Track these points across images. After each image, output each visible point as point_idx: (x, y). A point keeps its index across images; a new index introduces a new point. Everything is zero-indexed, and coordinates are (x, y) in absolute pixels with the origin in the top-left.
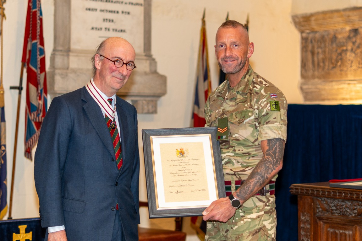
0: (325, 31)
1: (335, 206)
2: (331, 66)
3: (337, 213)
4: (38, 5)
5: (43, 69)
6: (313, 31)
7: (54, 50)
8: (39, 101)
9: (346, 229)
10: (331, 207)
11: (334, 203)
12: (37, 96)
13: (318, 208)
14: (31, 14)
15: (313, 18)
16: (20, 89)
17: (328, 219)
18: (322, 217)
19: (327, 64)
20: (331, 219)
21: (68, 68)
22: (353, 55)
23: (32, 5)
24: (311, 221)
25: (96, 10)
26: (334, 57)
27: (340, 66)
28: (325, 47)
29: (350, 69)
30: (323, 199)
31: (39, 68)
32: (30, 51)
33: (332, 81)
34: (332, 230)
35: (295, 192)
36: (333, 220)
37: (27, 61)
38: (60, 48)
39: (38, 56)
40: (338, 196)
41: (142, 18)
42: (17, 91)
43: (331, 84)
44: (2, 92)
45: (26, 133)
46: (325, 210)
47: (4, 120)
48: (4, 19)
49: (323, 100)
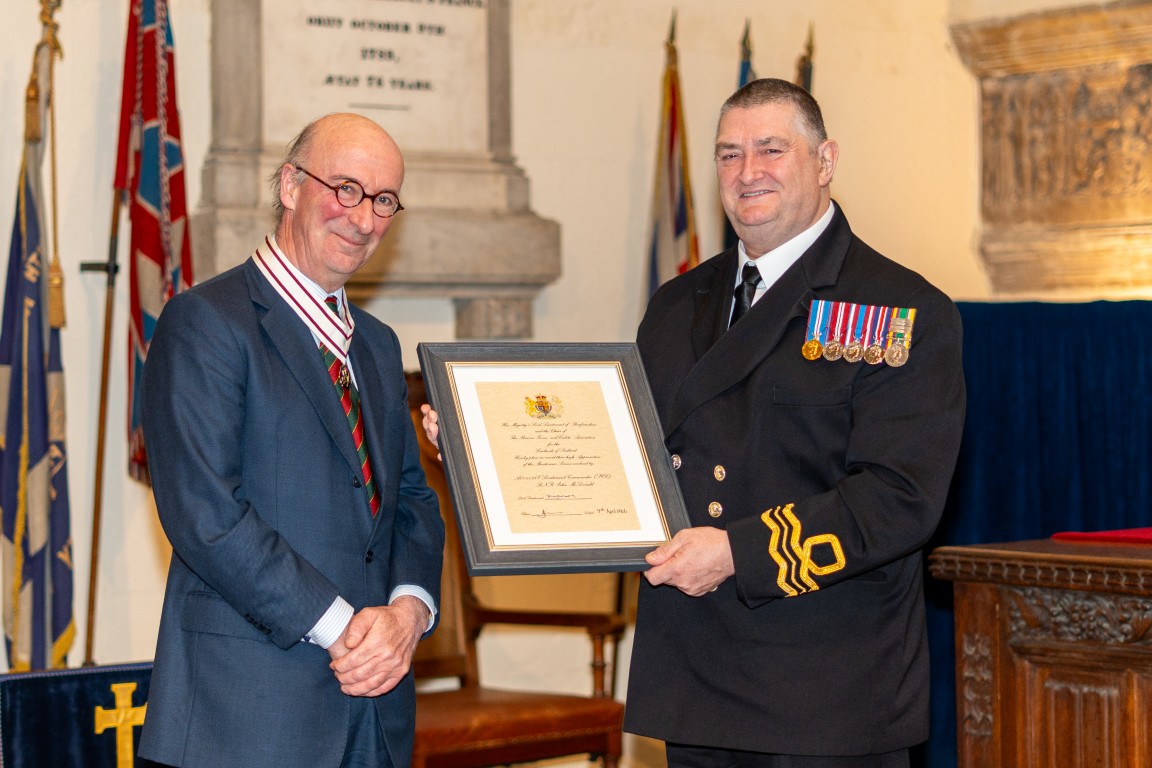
0: (1055, 73)
1: (1064, 612)
2: (1074, 180)
3: (1072, 633)
4: (159, 14)
5: (178, 207)
6: (1018, 74)
7: (215, 149)
9: (1099, 683)
10: (1056, 616)
11: (1062, 602)
12: (164, 290)
13: (1013, 619)
14: (140, 39)
15: (1016, 33)
16: (112, 269)
17: (1044, 652)
18: (1027, 645)
19: (1060, 174)
20: (1053, 650)
21: (255, 204)
22: (1142, 145)
23: (144, 12)
24: (994, 657)
25: (340, 22)
26: (1084, 153)
27: (1102, 179)
28: (1055, 120)
29: (1131, 188)
30: (1030, 592)
31: (167, 205)
32: (138, 155)
33: (1077, 229)
34: (1057, 687)
35: (945, 571)
36: (1061, 654)
37: (129, 183)
38: (231, 142)
39: (163, 169)
40: (1075, 580)
41: (481, 45)
42: (102, 277)
43: (1072, 237)
44: (56, 281)
45: (132, 405)
46: (1037, 625)
47: (57, 366)
48: (57, 57)
49: (1051, 287)
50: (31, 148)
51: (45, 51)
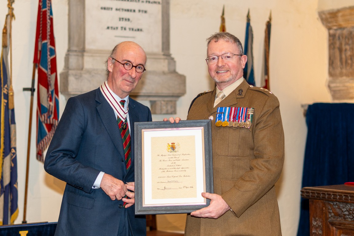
1: (347, 211)
4: (48, 5)
5: (54, 69)
6: (341, 28)
7: (69, 50)
8: (49, 102)
10: (344, 212)
11: (346, 207)
12: (48, 97)
13: (330, 213)
14: (41, 13)
15: (340, 14)
16: (33, 90)
17: (340, 224)
18: (334, 222)
20: (343, 224)
21: (82, 69)
23: (42, 5)
24: (323, 226)
25: (112, 9)
30: (335, 203)
32: (41, 52)
35: (306, 195)
36: (346, 225)
37: (38, 61)
38: (74, 48)
39: (49, 57)
40: (350, 199)
41: (160, 17)
42: (30, 93)
44: (11, 94)
45: (38, 135)
46: (337, 215)
47: (13, 122)
48: (13, 19)
50: (5, 49)
51: (9, 17)
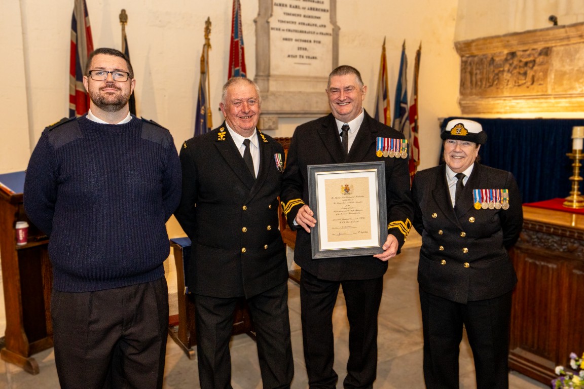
0: (484, 55)
2: (488, 84)
4: (239, 36)
6: (473, 56)
7: (257, 75)
10: (534, 239)
14: (234, 43)
15: (474, 44)
19: (484, 83)
21: (268, 91)
22: (510, 75)
23: (234, 35)
25: (292, 40)
26: (491, 76)
27: (497, 84)
28: (483, 68)
29: (505, 87)
33: (489, 98)
38: (261, 74)
41: (331, 46)
43: (487, 100)
48: (210, 50)
49: (479, 113)
50: (203, 75)
51: (206, 47)
